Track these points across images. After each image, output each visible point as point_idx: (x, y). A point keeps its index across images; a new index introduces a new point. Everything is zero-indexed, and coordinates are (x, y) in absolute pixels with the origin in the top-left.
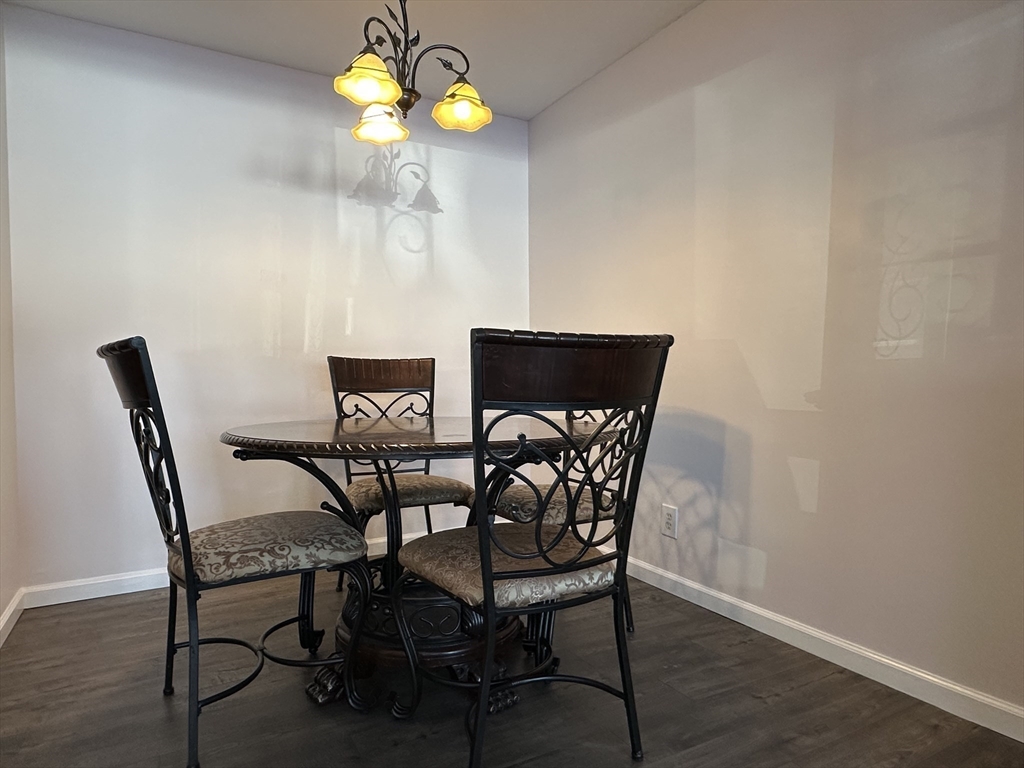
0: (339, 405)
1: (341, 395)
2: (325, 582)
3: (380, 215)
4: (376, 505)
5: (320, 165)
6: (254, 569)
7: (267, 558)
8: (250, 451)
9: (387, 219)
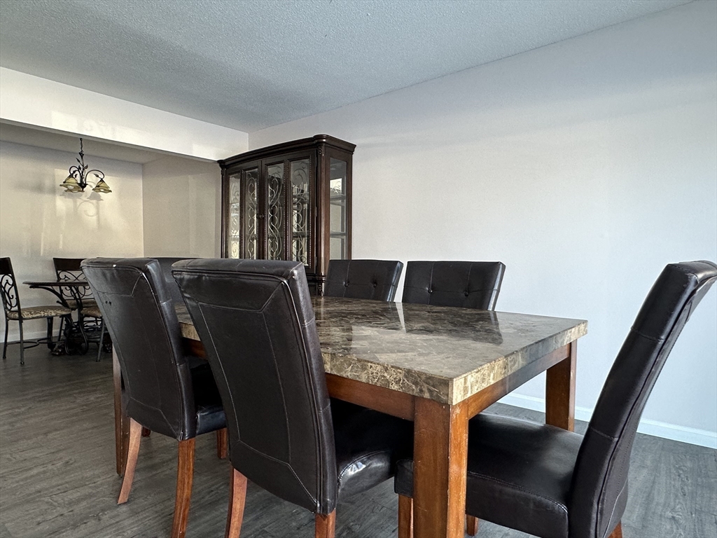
0: (58, 275)
1: (59, 272)
2: (57, 321)
3: (75, 202)
4: (74, 307)
5: (47, 182)
6: (39, 315)
7: (42, 313)
8: (34, 286)
9: (78, 204)
